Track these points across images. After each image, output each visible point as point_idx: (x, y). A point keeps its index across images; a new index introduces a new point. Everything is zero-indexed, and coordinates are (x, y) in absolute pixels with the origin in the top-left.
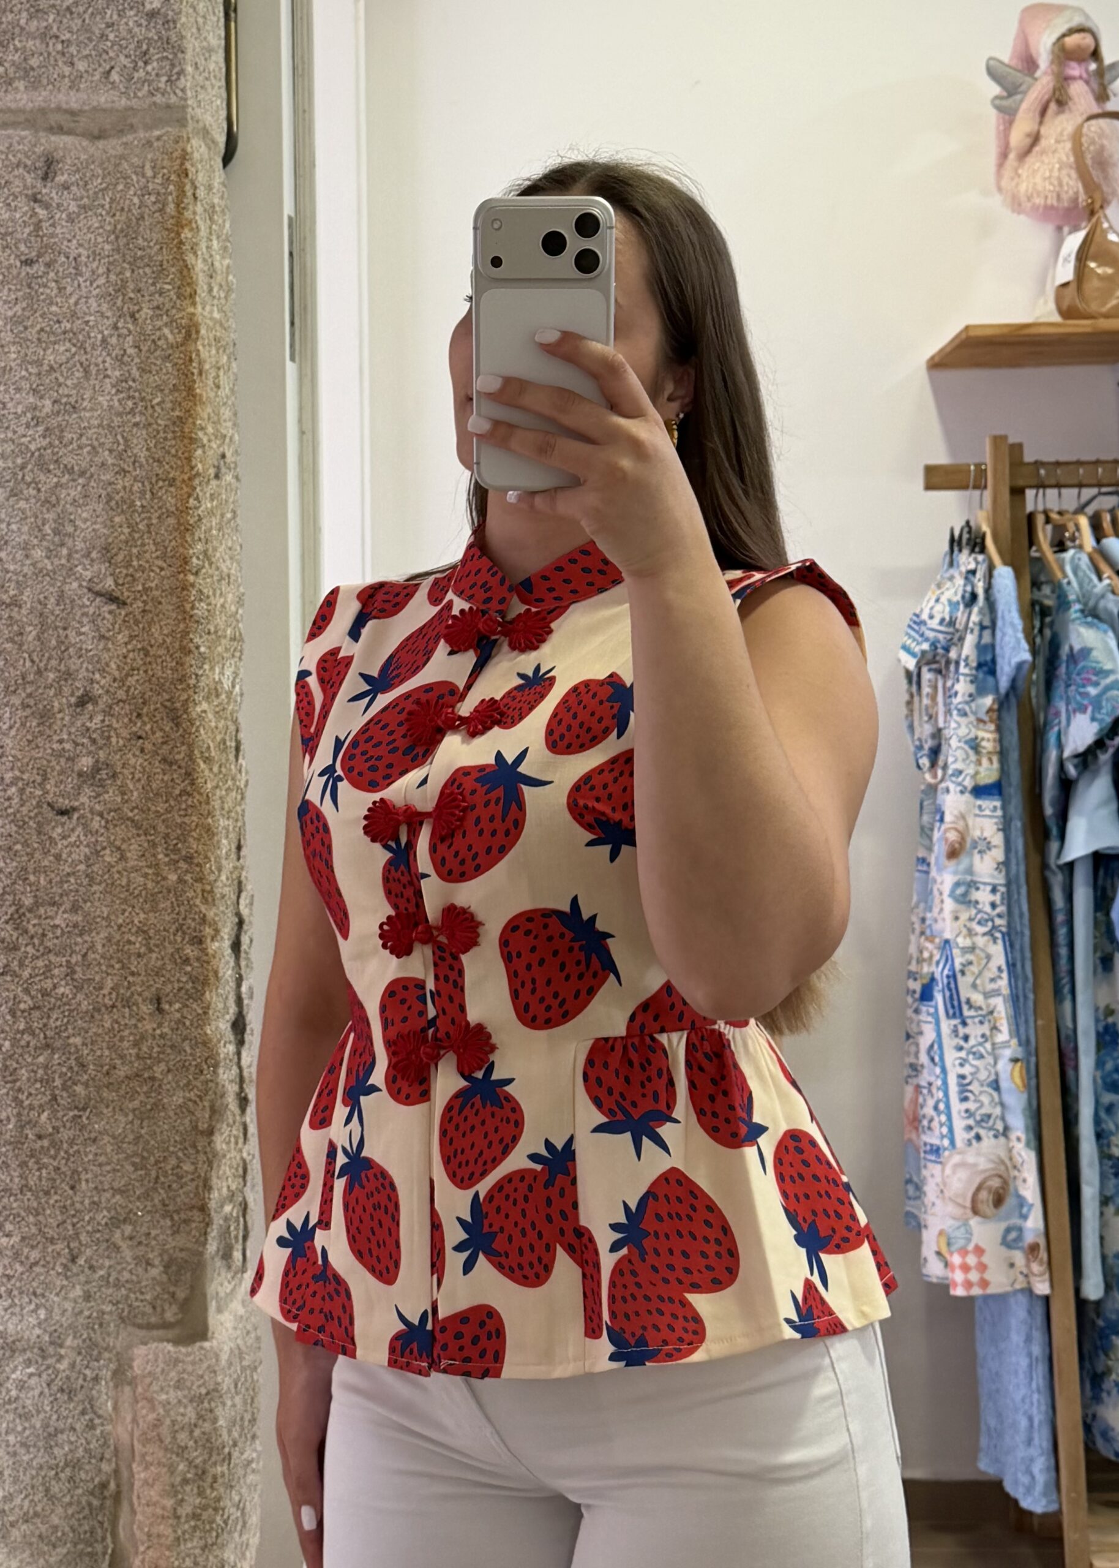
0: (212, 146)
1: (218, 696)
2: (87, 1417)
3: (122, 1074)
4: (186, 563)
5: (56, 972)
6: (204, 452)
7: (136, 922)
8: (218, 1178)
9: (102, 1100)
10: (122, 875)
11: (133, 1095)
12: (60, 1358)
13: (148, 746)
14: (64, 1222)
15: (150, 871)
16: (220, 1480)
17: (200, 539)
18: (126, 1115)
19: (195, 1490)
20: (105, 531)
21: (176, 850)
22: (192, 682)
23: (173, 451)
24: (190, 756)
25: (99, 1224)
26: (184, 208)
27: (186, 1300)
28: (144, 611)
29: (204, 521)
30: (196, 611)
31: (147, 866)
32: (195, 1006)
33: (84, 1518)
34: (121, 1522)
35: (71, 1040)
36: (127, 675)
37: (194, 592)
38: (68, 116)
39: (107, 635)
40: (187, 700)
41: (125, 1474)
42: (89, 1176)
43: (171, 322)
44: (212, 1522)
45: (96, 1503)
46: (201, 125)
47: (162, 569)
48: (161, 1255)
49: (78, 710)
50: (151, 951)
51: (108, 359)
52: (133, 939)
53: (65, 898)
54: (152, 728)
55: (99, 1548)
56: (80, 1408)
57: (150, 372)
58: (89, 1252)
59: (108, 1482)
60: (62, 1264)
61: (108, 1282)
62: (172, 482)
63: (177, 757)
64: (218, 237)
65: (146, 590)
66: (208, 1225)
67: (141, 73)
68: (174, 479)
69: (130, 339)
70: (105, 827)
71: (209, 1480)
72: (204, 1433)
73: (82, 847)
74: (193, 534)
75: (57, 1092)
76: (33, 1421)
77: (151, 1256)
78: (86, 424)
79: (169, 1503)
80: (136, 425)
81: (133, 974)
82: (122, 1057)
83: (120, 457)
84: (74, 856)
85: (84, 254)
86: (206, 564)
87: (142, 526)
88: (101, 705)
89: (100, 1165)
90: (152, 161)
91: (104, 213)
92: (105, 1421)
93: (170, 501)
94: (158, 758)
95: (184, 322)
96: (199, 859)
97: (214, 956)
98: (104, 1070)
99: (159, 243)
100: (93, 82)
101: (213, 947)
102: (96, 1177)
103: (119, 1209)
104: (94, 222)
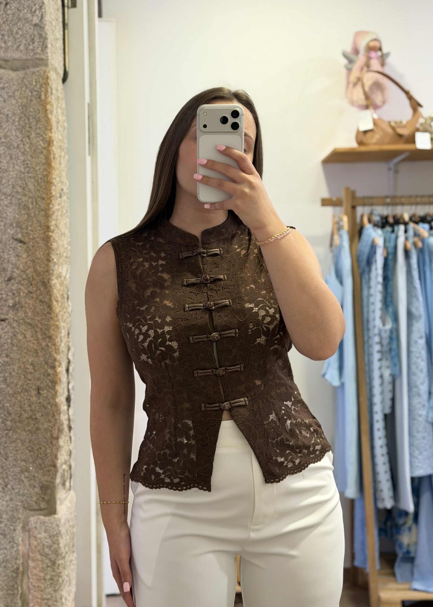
0: (58, 75)
1: (61, 277)
2: (11, 544)
3: (25, 417)
4: (49, 228)
6: (55, 187)
7: (30, 360)
8: (61, 455)
9: (17, 426)
10: (25, 344)
11: (29, 424)
13: (34, 296)
15: (35, 342)
16: (61, 566)
17: (54, 220)
18: (26, 432)
19: (52, 570)
20: (18, 216)
21: (45, 334)
22: (51, 272)
24: (50, 300)
25: (16, 472)
26: (47, 97)
27: (48, 500)
28: (33, 246)
29: (56, 213)
30: (52, 246)
31: (35, 340)
32: (52, 391)
33: (10, 581)
34: (24, 582)
35: (6, 405)
36: (27, 270)
37: (52, 239)
38: (3, 62)
39: (19, 255)
40: (49, 279)
41: (26, 564)
42: (12, 455)
43: (43, 139)
44: (58, 581)
46: (54, 66)
48: (39, 484)
49: (8, 282)
50: (35, 371)
51: (19, 153)
52: (29, 367)
53: (3, 352)
54: (36, 289)
55: (16, 592)
56: (9, 541)
57: (35, 158)
58: (12, 483)
59: (19, 567)
61: (19, 494)
62: (43, 199)
63: (46, 300)
64: (61, 108)
65: (34, 238)
66: (57, 472)
67: (31, 47)
69: (28, 145)
70: (19, 326)
71: (57, 566)
72: (55, 549)
73: (9, 333)
74: (51, 218)
77: (35, 484)
78: (10, 177)
79: (42, 574)
80: (30, 177)
81: (29, 380)
82: (25, 411)
83: (24, 189)
84: (7, 336)
85: (10, 114)
86: (56, 229)
87: (32, 215)
88: (17, 281)
89: (17, 451)
90: (35, 79)
91: (17, 98)
92: (18, 545)
93: (43, 206)
94: (38, 300)
95: (48, 139)
96: (54, 337)
97: (59, 373)
98: (18, 415)
99: (38, 110)
100: (13, 50)
101: (59, 370)
102: (14, 455)
103: (24, 467)
104: (14, 102)
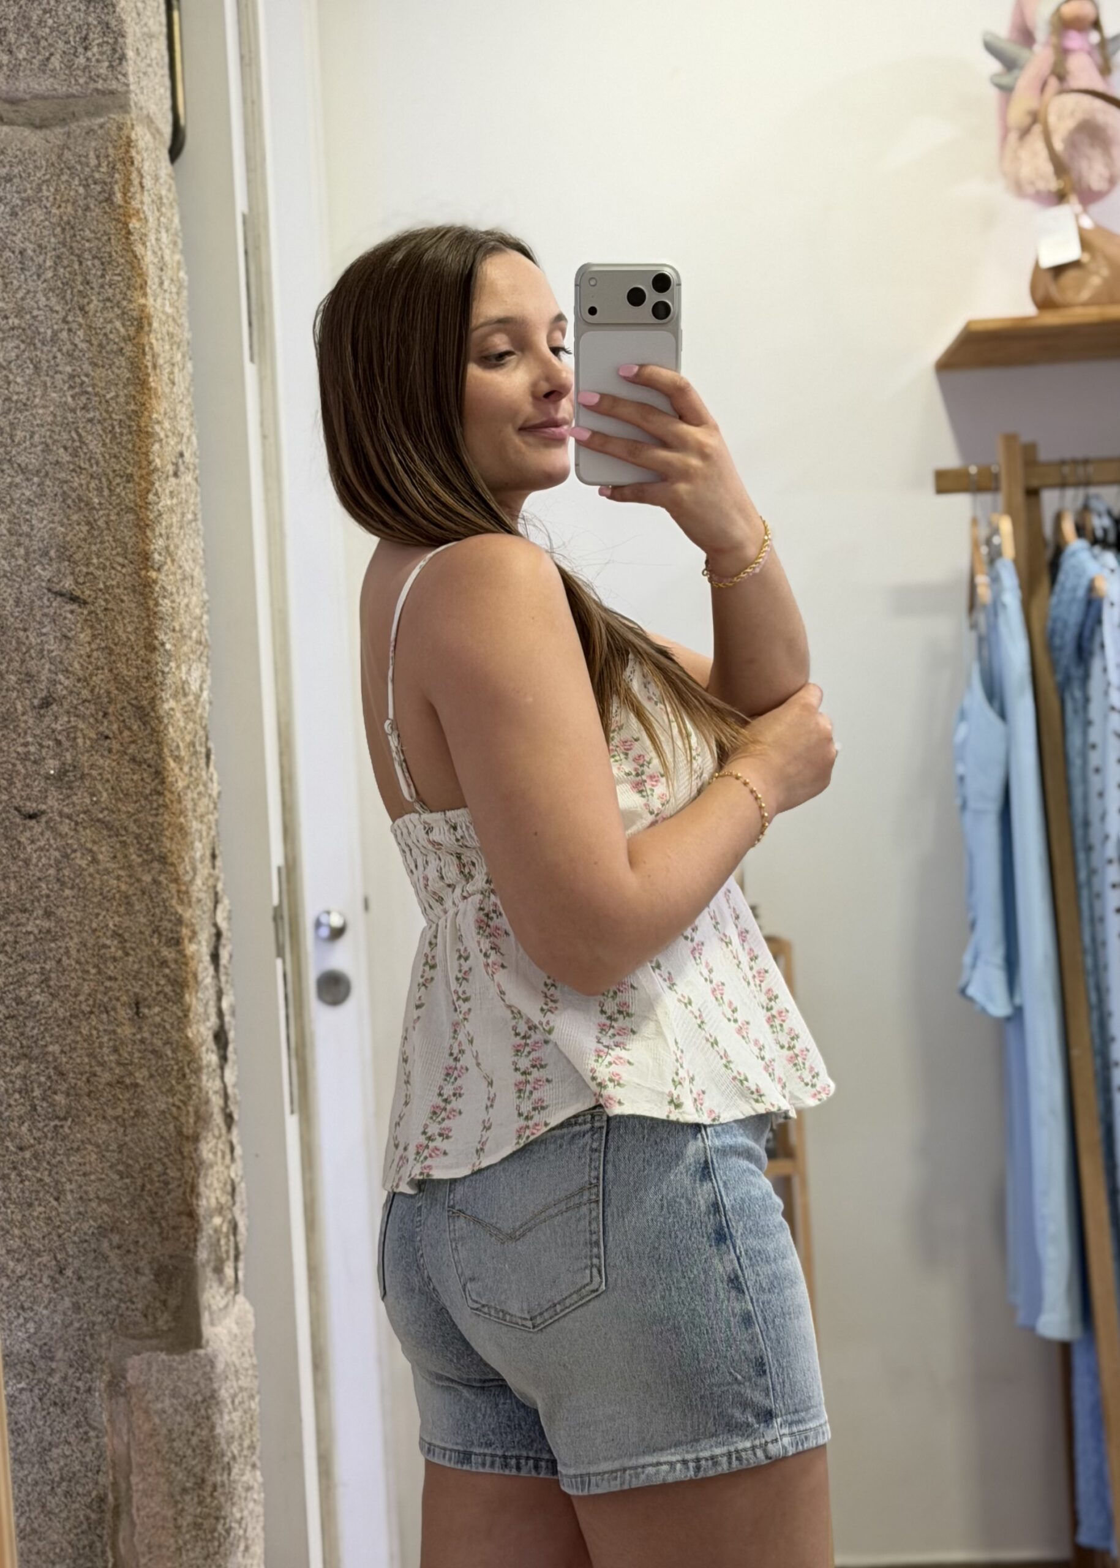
0: (158, 136)
1: (185, 695)
2: (81, 1430)
3: (103, 1081)
4: (147, 559)
5: (31, 979)
6: (161, 447)
7: (111, 925)
8: (206, 1186)
9: (84, 1107)
10: (94, 879)
11: (115, 1101)
12: (51, 1372)
13: (116, 746)
14: (50, 1234)
15: (122, 873)
16: (220, 1490)
17: (161, 535)
18: (110, 1122)
19: (196, 1499)
20: (63, 530)
21: (148, 850)
22: (159, 679)
23: (130, 446)
24: (160, 755)
25: (85, 1234)
26: (130, 198)
27: (178, 1308)
28: (106, 609)
29: (165, 516)
30: (160, 608)
31: (120, 868)
32: (174, 1008)
33: (83, 1532)
34: (121, 1535)
35: (50, 1048)
36: (91, 675)
37: (157, 589)
38: (7, 106)
39: (69, 635)
40: (153, 698)
41: (123, 1486)
42: (73, 1186)
43: (123, 313)
44: (214, 1530)
45: (93, 1516)
46: (145, 112)
47: (123, 566)
48: (150, 1263)
49: (42, 712)
50: (127, 954)
51: (59, 355)
52: (108, 942)
53: (36, 904)
54: (119, 728)
55: (99, 1562)
56: (74, 1421)
57: (103, 366)
58: (77, 1263)
59: (106, 1495)
60: (49, 1276)
61: (97, 1292)
62: (130, 478)
63: (146, 756)
64: (168, 230)
65: (107, 587)
66: (197, 1230)
67: (82, 60)
68: (132, 475)
69: (80, 333)
70: (75, 830)
71: (209, 1489)
72: (201, 1441)
73: (51, 851)
74: (153, 530)
75: (37, 1102)
76: (26, 1436)
77: (140, 1264)
78: (39, 422)
79: (170, 1513)
80: (90, 420)
81: (110, 978)
82: (102, 1064)
83: (75, 454)
84: (44, 860)
85: (30, 247)
86: (169, 560)
87: (101, 523)
88: (66, 706)
89: (85, 1175)
90: (96, 150)
91: (48, 205)
92: (100, 1433)
93: (129, 498)
94: (127, 758)
95: (135, 314)
96: (173, 859)
97: (192, 958)
98: (84, 1078)
99: (105, 233)
100: (31, 70)
101: (191, 948)
102: (80, 1187)
103: (106, 1219)
104: (39, 215)
